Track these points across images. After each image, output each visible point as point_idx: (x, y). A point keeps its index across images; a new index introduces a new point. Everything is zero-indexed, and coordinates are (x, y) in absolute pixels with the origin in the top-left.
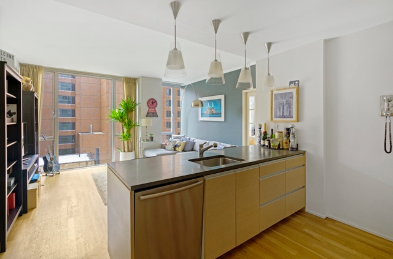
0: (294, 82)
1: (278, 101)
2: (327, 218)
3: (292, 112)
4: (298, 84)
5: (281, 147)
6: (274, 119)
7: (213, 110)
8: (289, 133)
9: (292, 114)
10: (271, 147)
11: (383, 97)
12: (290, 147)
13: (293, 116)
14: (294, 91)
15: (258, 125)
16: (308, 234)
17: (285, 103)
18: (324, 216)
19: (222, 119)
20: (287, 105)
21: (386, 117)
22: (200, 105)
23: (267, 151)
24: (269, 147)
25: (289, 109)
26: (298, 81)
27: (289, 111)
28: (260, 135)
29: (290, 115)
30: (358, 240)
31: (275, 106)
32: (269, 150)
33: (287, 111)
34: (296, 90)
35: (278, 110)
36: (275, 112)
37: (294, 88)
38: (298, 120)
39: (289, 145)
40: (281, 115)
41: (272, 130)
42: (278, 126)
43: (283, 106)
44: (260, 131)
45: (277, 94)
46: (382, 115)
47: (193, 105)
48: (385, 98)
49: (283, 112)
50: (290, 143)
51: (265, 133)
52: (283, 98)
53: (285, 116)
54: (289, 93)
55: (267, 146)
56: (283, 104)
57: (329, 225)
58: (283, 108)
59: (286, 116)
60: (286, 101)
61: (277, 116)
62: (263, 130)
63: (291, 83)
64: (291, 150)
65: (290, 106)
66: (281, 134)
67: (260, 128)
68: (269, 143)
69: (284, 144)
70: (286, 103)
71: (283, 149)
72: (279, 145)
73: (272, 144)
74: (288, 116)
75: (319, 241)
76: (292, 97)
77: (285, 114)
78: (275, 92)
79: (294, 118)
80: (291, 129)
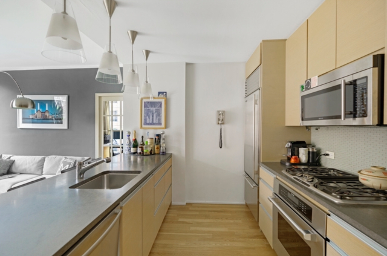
0: (163, 93)
1: (148, 109)
2: (187, 204)
3: (161, 120)
4: (166, 95)
5: (153, 153)
6: (143, 126)
7: (47, 114)
8: (159, 139)
9: (161, 122)
10: (144, 154)
11: (219, 111)
12: (161, 151)
13: (161, 123)
14: (163, 101)
15: (127, 133)
16: (183, 222)
17: (154, 111)
18: (185, 203)
19: (64, 126)
20: (156, 113)
21: (221, 125)
22: (30, 107)
23: (140, 158)
24: (142, 154)
25: (158, 117)
26: (166, 93)
27: (158, 119)
28: (129, 143)
29: (159, 123)
30: (209, 211)
31: (145, 113)
32: (142, 157)
33: (156, 119)
34: (165, 101)
35: (147, 117)
36: (144, 119)
37: (163, 98)
38: (166, 127)
39: (160, 150)
40: (151, 122)
41: (143, 137)
42: (148, 132)
43: (153, 114)
44: (129, 139)
45: (147, 102)
46: (219, 124)
47: (16, 105)
48: (220, 112)
49: (153, 120)
50: (161, 148)
51: (135, 140)
52: (153, 106)
53: (154, 123)
54: (158, 102)
55: (140, 153)
56: (153, 112)
57: (190, 209)
58: (153, 116)
59: (156, 123)
60: (156, 110)
61: (146, 123)
62: (132, 138)
63: (159, 93)
64: (162, 154)
65: (159, 114)
66: (152, 140)
67: (129, 136)
68: (142, 150)
69: (156, 149)
70: (156, 112)
71: (155, 154)
72: (151, 151)
73: (145, 151)
74: (157, 123)
75: (192, 224)
76: (161, 106)
77: (154, 122)
78: (144, 100)
79: (163, 125)
80: (162, 135)
